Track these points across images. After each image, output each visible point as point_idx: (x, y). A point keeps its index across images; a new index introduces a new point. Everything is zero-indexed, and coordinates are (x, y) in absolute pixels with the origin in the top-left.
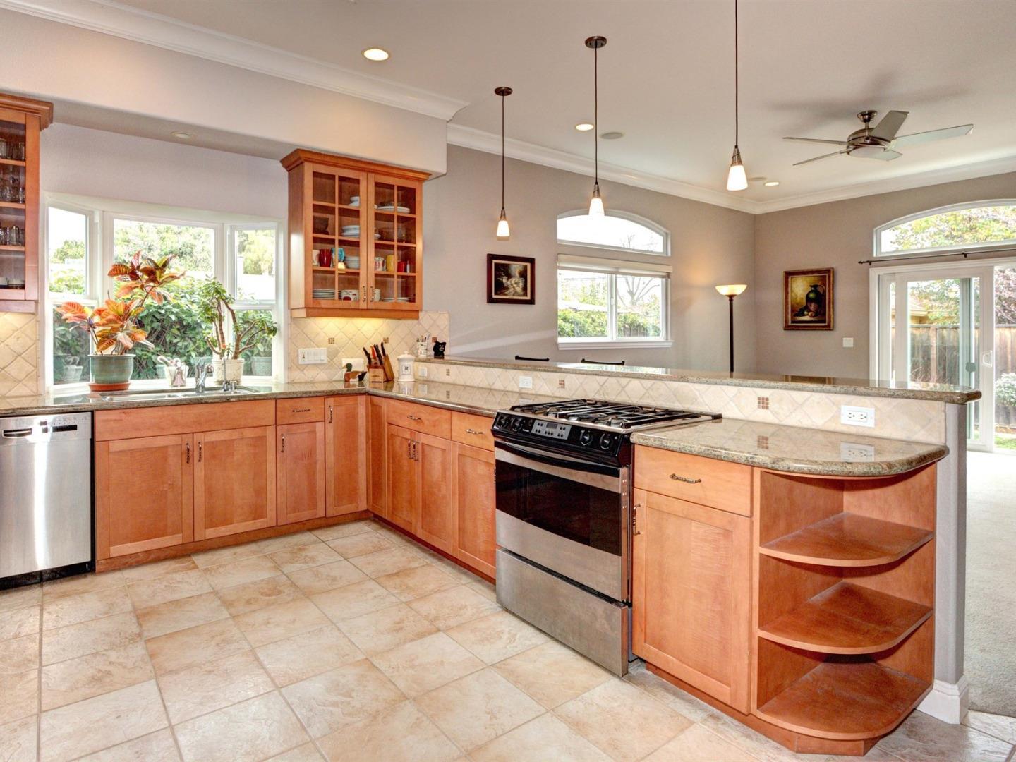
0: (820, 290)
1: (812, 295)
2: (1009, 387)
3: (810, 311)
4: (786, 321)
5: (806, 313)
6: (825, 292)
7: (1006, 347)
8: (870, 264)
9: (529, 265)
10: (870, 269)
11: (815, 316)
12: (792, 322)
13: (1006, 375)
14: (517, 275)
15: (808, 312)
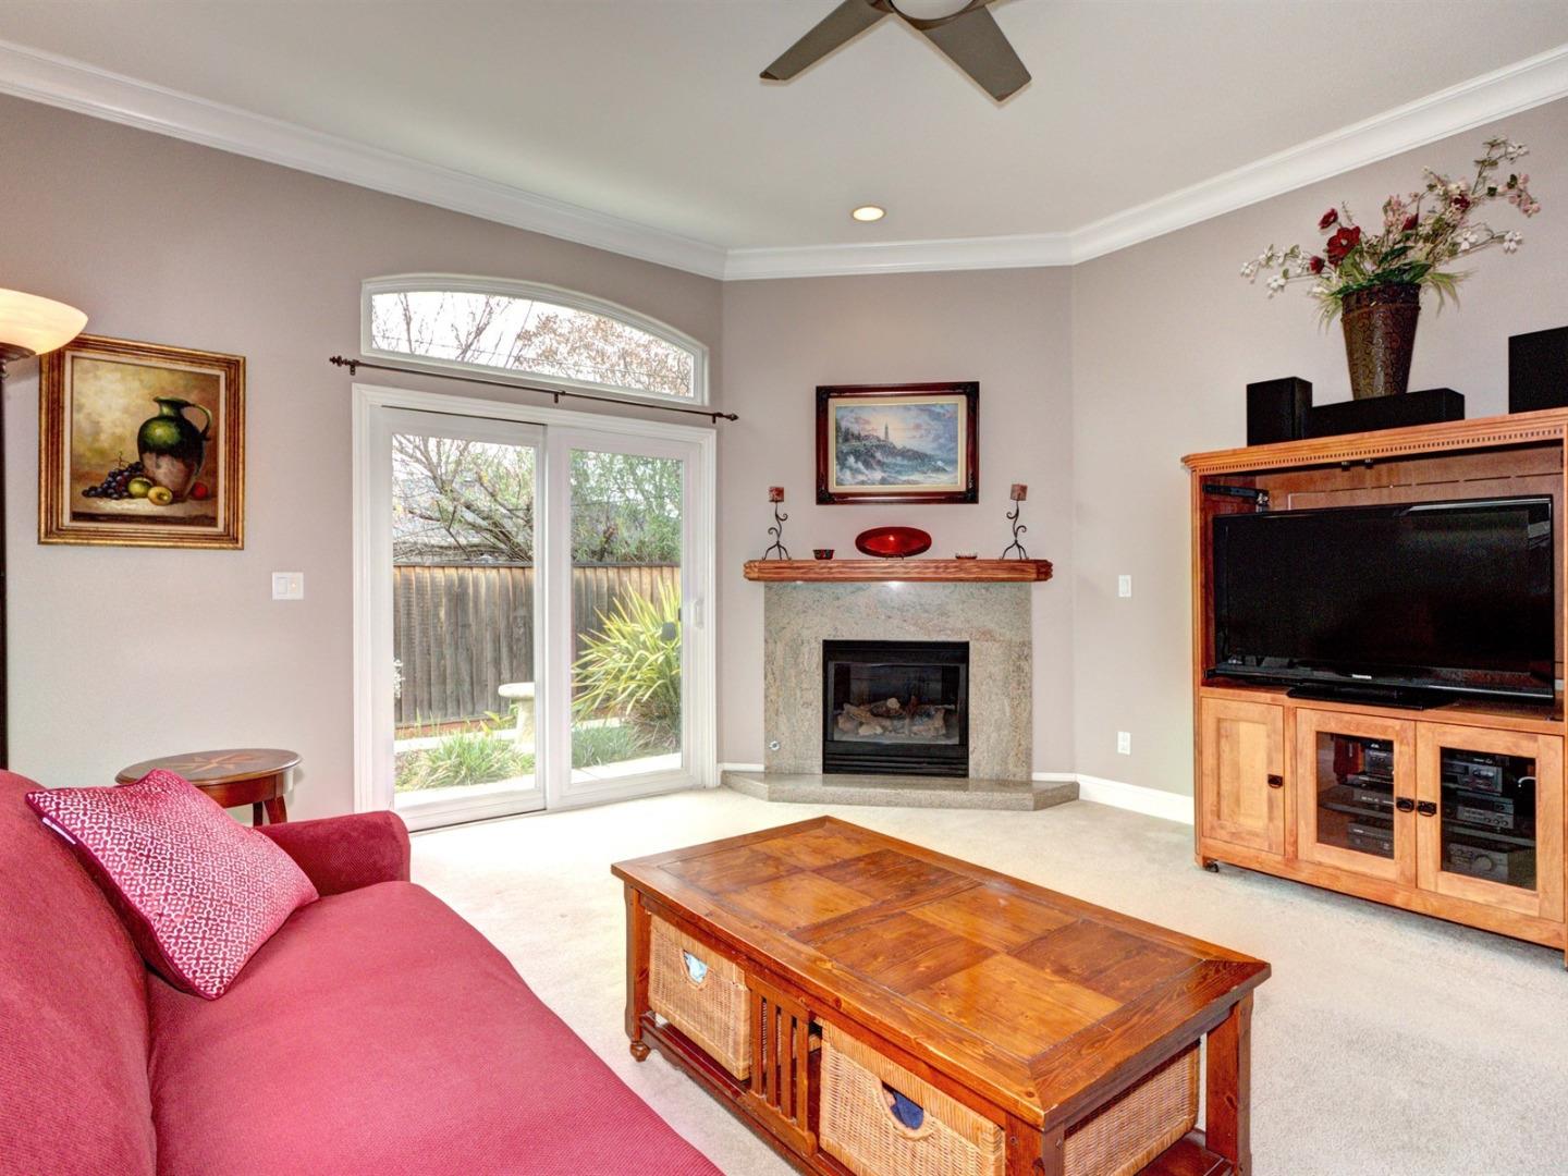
0: (196, 418)
1: (161, 432)
3: (154, 482)
5: (136, 487)
6: (211, 427)
8: (353, 372)
10: (354, 386)
11: (177, 500)
12: (76, 516)
15: (149, 486)
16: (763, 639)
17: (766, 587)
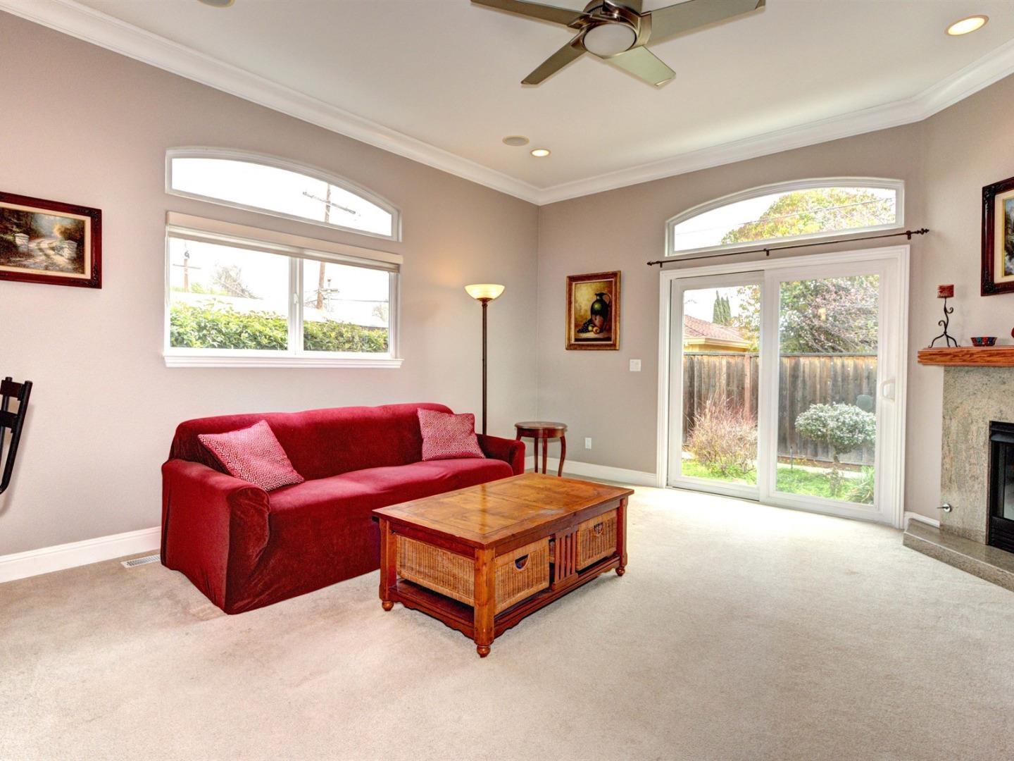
1: (597, 306)
2: (817, 420)
4: (569, 339)
5: (590, 328)
7: (815, 376)
8: (661, 266)
9: (88, 220)
10: (661, 272)
11: (601, 332)
12: (576, 340)
13: (815, 406)
14: (56, 233)
15: (593, 327)
16: (942, 415)
17: (945, 371)
